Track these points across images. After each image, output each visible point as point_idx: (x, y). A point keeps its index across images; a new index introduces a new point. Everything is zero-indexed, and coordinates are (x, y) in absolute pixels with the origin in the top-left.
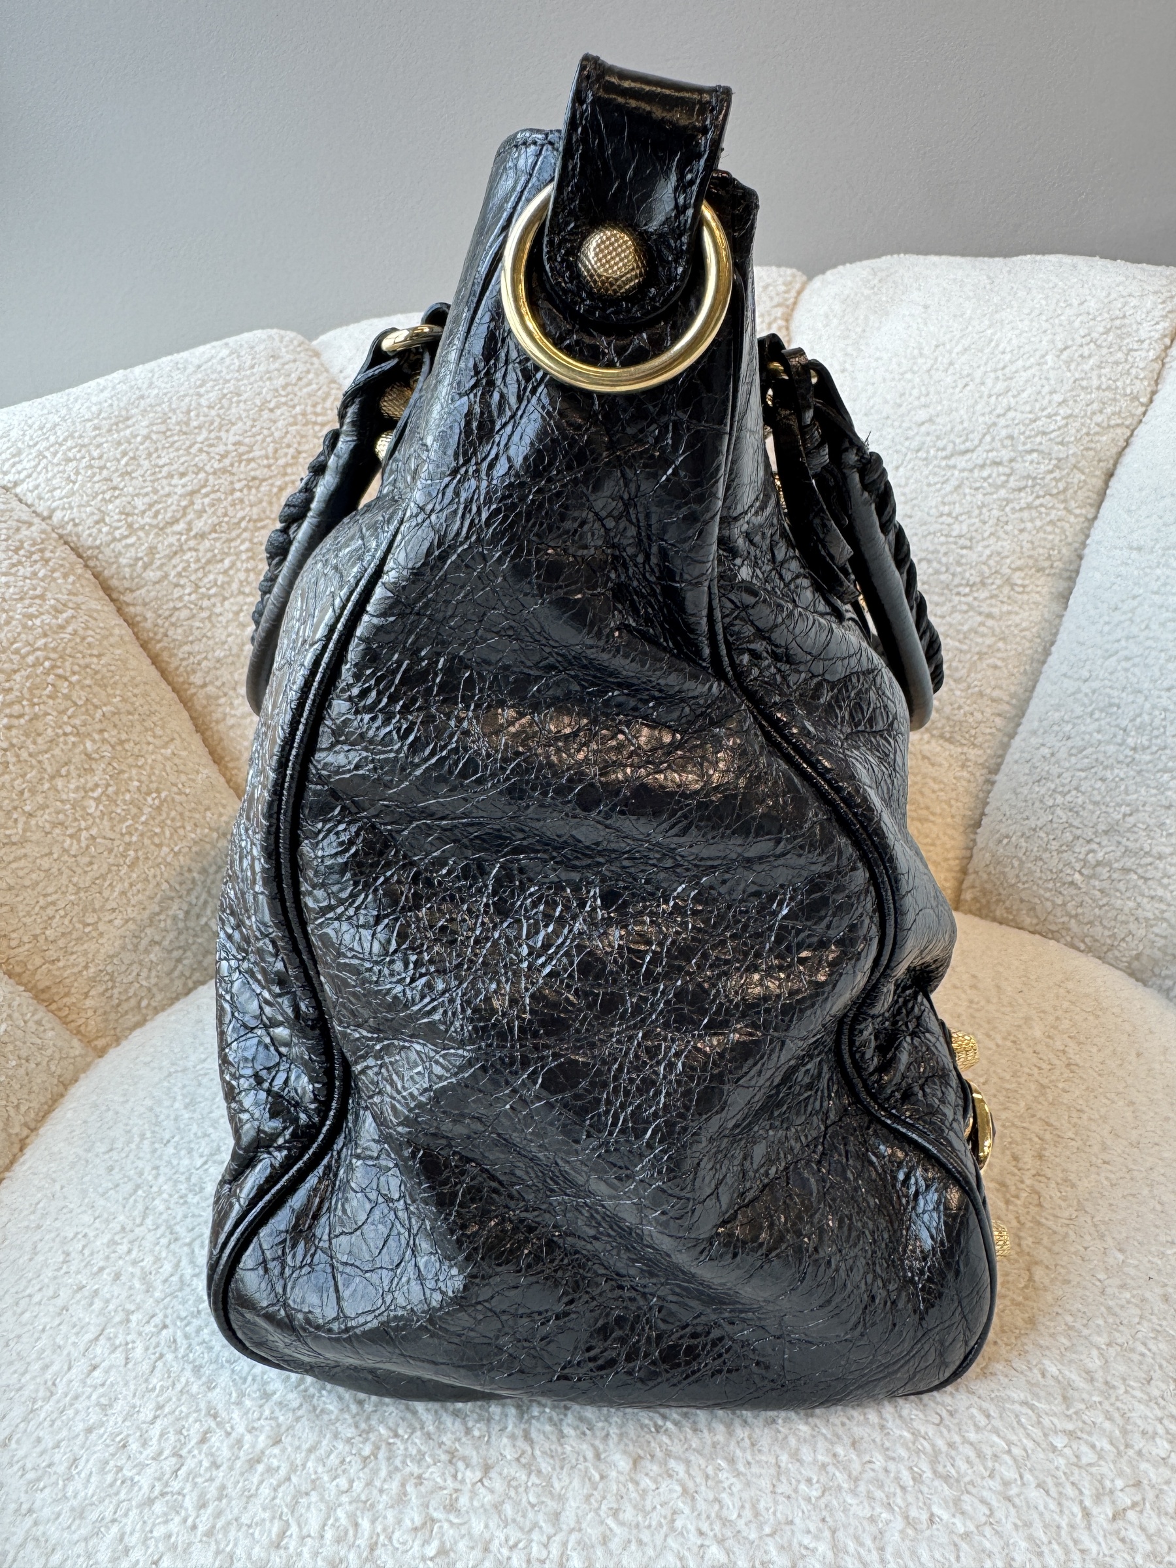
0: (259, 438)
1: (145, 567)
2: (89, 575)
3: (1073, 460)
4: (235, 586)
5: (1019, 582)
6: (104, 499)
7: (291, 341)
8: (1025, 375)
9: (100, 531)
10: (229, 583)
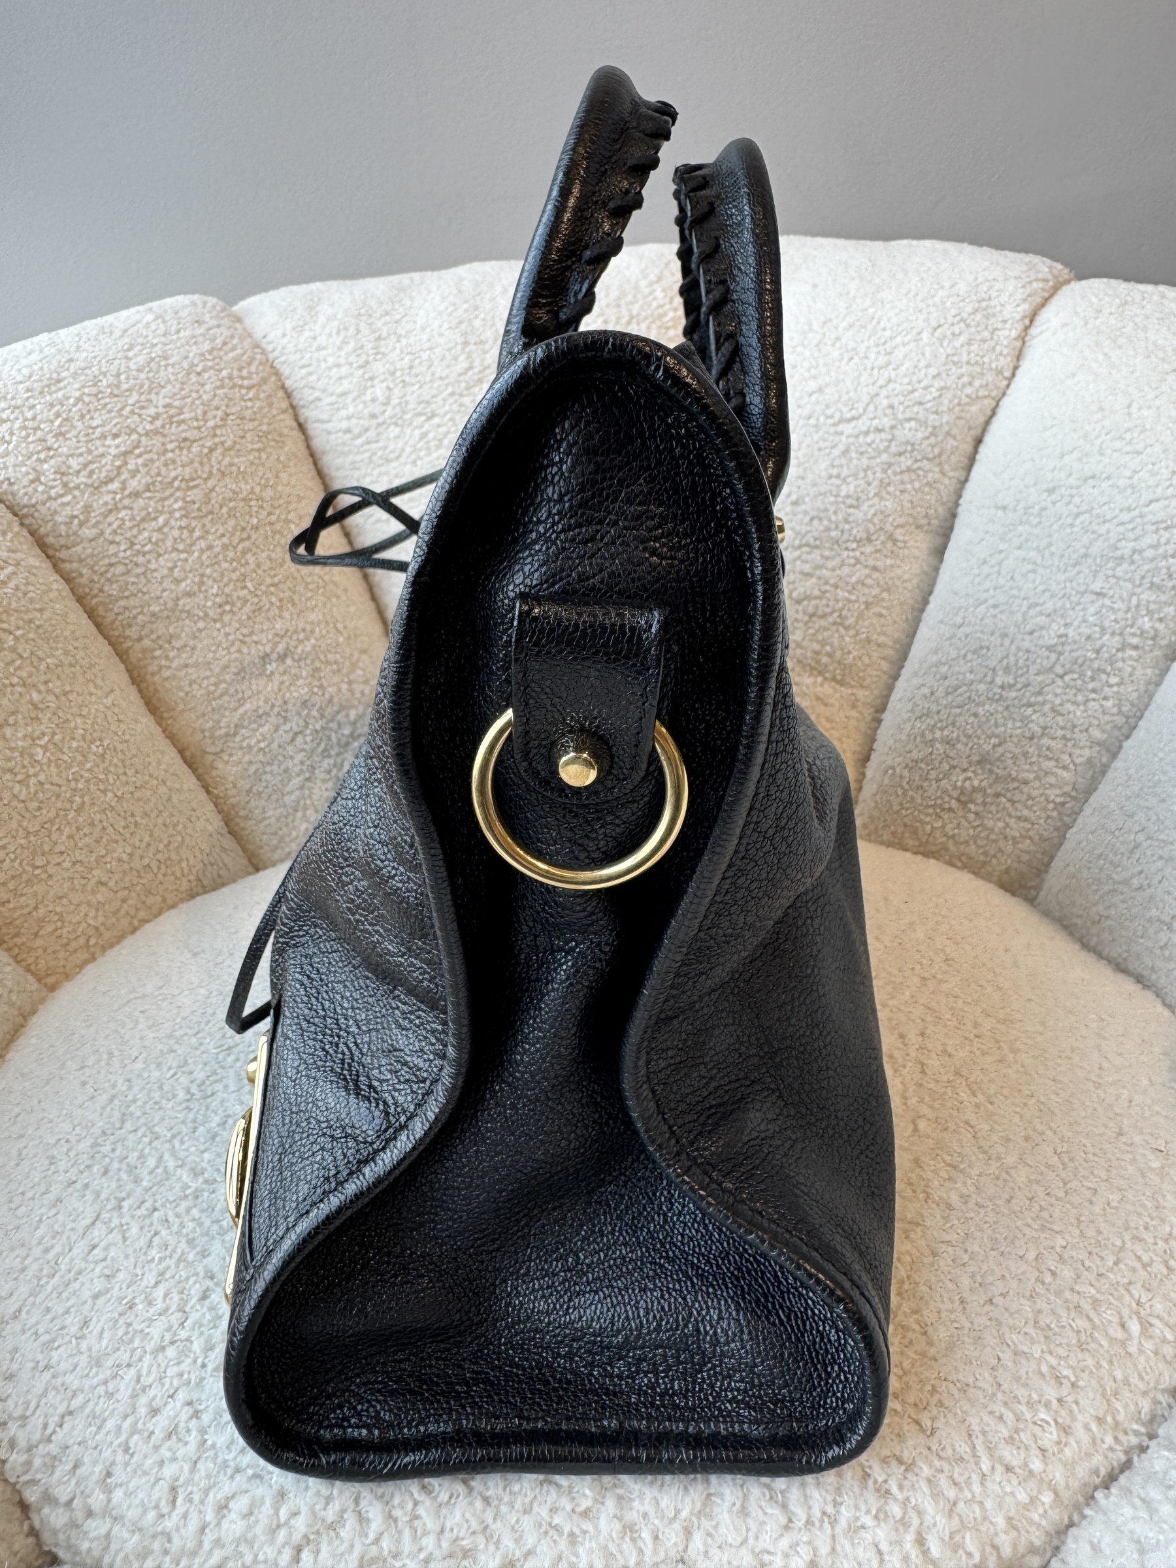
0: (189, 400)
1: (81, 524)
2: (25, 533)
3: (946, 428)
4: (169, 543)
5: (900, 538)
6: (39, 460)
7: (214, 307)
8: (902, 351)
9: (36, 490)
10: (163, 540)
